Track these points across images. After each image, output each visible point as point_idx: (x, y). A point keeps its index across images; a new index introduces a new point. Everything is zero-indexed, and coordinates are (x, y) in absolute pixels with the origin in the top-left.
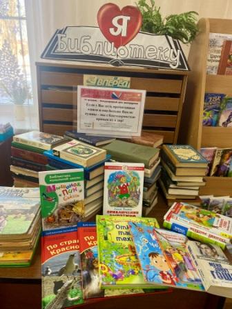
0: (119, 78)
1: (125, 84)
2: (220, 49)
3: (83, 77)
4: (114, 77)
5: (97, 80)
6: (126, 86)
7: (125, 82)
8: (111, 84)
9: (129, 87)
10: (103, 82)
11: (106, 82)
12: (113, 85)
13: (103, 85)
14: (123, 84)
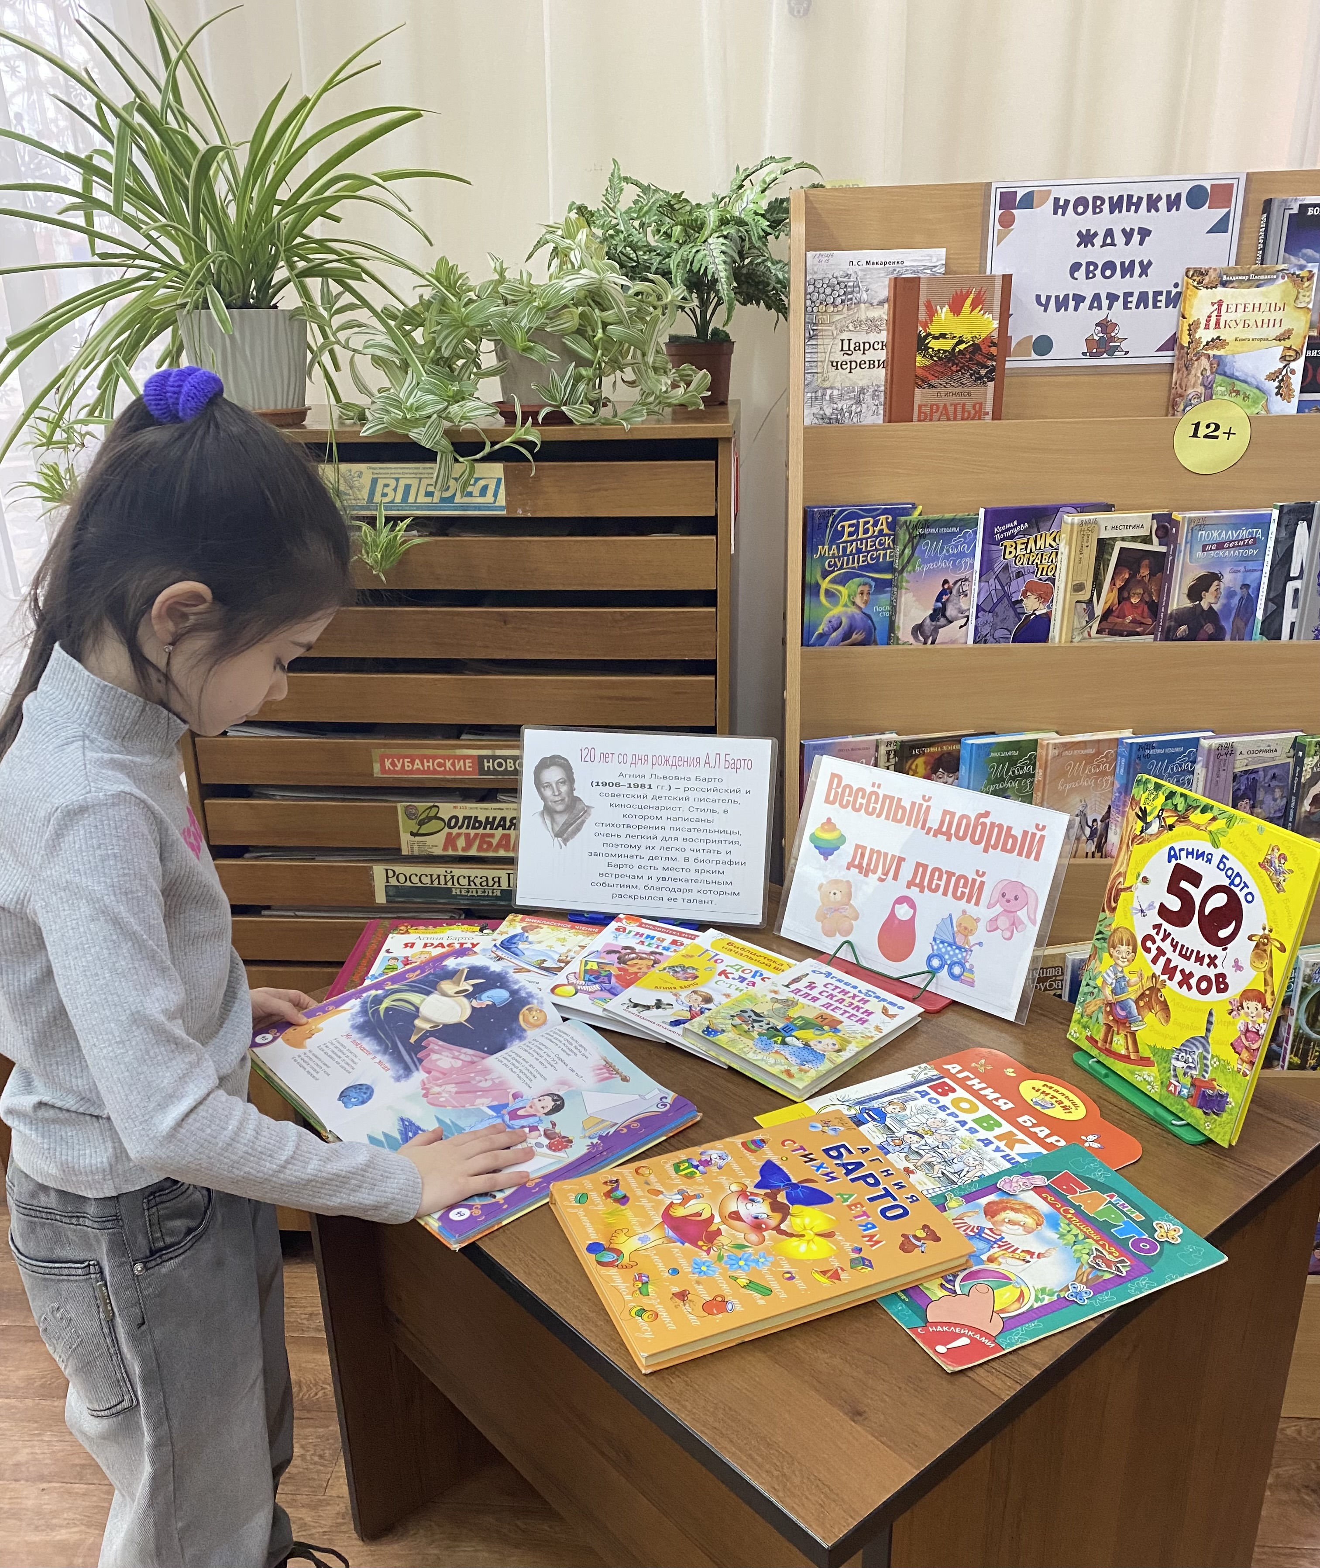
7: (482, 483)
8: (429, 494)
9: (502, 501)
10: (395, 490)
11: (408, 488)
12: (436, 499)
13: (398, 500)
14: (476, 491)
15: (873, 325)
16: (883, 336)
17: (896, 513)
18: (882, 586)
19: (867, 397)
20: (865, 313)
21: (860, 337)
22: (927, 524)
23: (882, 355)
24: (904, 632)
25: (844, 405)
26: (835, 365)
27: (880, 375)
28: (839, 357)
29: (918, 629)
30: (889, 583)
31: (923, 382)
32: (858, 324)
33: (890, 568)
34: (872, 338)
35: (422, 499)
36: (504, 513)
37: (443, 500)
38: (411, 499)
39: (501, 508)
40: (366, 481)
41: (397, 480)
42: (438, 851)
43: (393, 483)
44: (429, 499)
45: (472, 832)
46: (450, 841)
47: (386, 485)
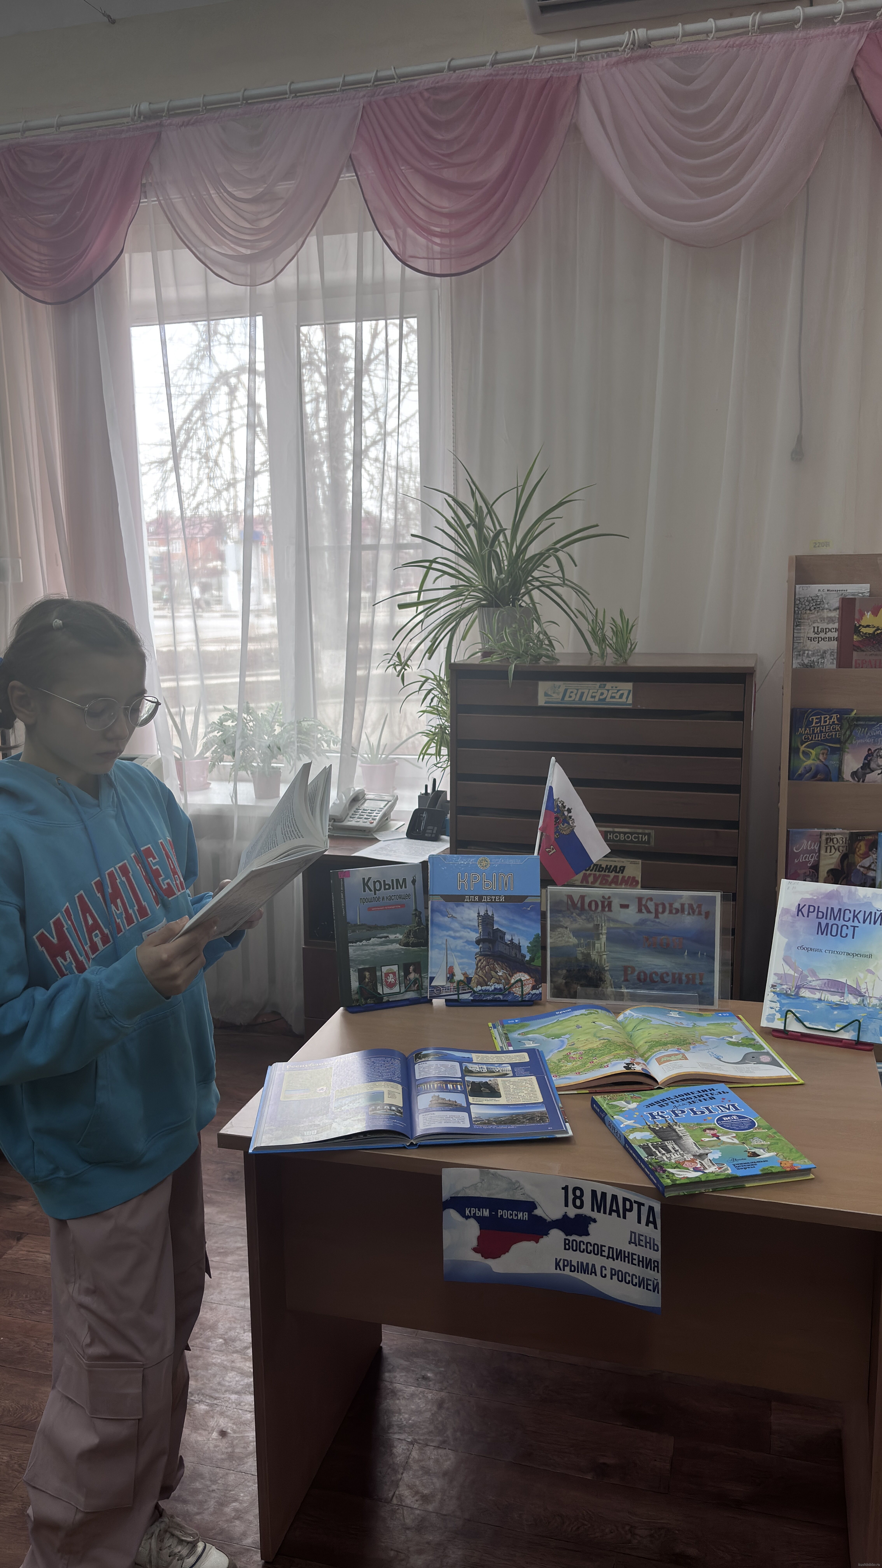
1: (621, 696)
2: (836, 614)
3: (537, 685)
6: (624, 699)
7: (621, 692)
8: (592, 697)
9: (630, 701)
10: (576, 695)
11: (583, 693)
12: (597, 699)
13: (577, 699)
14: (618, 696)
15: (831, 620)
16: (836, 625)
17: (843, 713)
18: (834, 751)
19: (828, 655)
20: (826, 614)
21: (824, 626)
22: (858, 719)
23: (836, 635)
24: (847, 775)
25: (815, 658)
26: (810, 639)
27: (834, 644)
28: (813, 635)
29: (854, 774)
30: (838, 749)
31: (857, 648)
32: (823, 620)
33: (838, 741)
34: (831, 626)
35: (589, 699)
36: (630, 707)
37: (600, 700)
38: (584, 699)
39: (629, 704)
40: (562, 690)
41: (578, 690)
43: (575, 691)
44: (593, 700)
45: (598, 873)
46: (585, 878)
47: (572, 692)
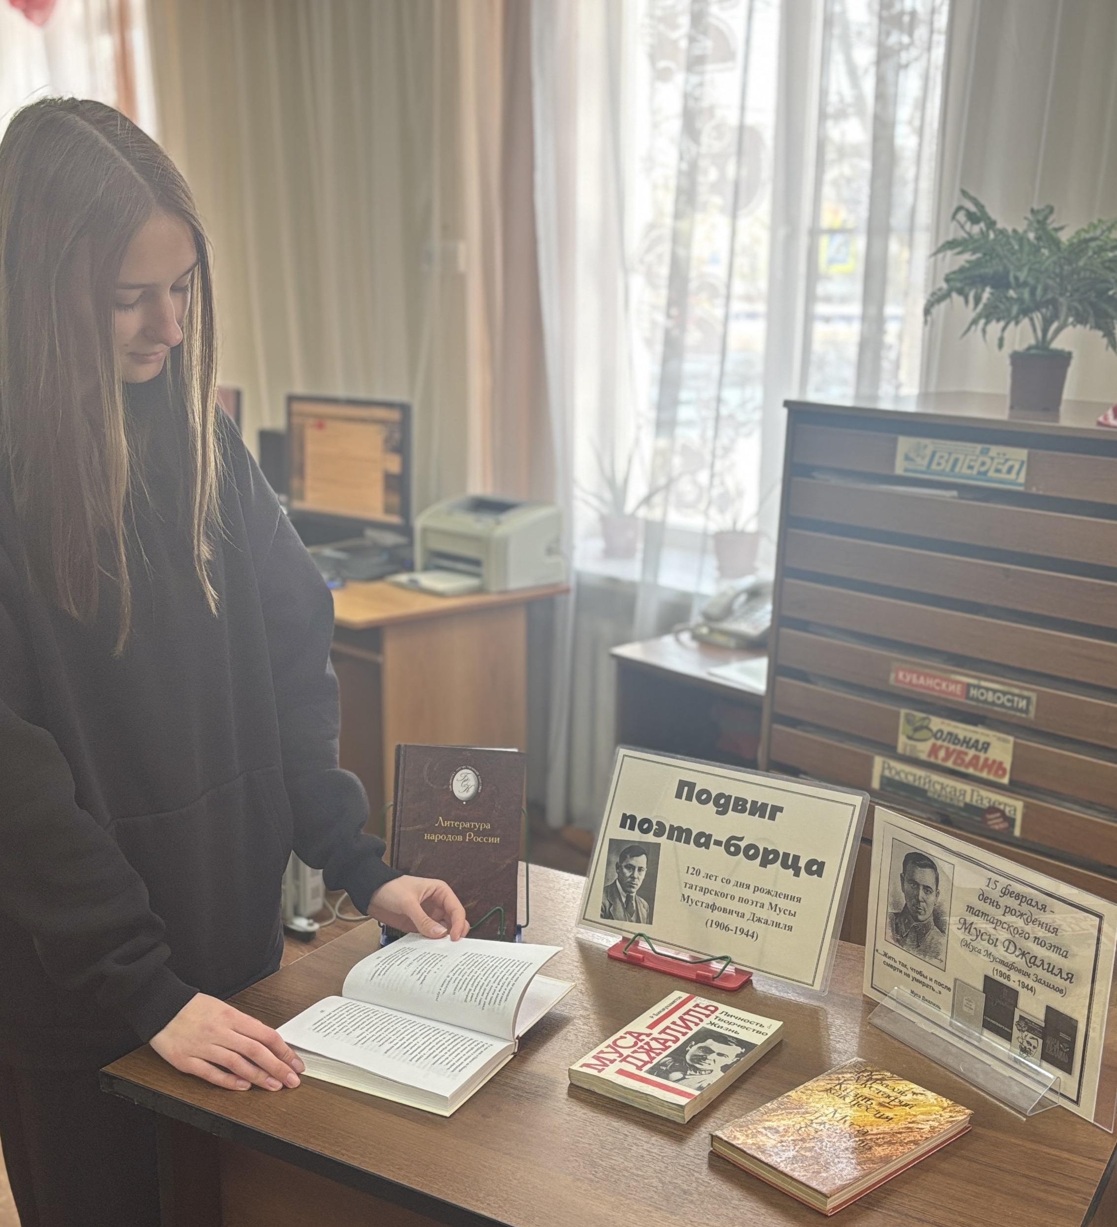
0: (994, 450)
1: (1009, 471)
3: (895, 442)
4: (979, 447)
5: (934, 454)
6: (1013, 476)
7: (1010, 463)
8: (971, 467)
9: (1022, 479)
10: (947, 461)
11: (956, 461)
12: (975, 472)
13: (948, 469)
14: (1005, 469)
35: (965, 471)
37: (979, 473)
38: (957, 469)
39: (1020, 485)
40: (928, 452)
41: (950, 454)
42: (923, 756)
43: (946, 456)
44: (969, 472)
45: (952, 747)
46: (934, 750)
